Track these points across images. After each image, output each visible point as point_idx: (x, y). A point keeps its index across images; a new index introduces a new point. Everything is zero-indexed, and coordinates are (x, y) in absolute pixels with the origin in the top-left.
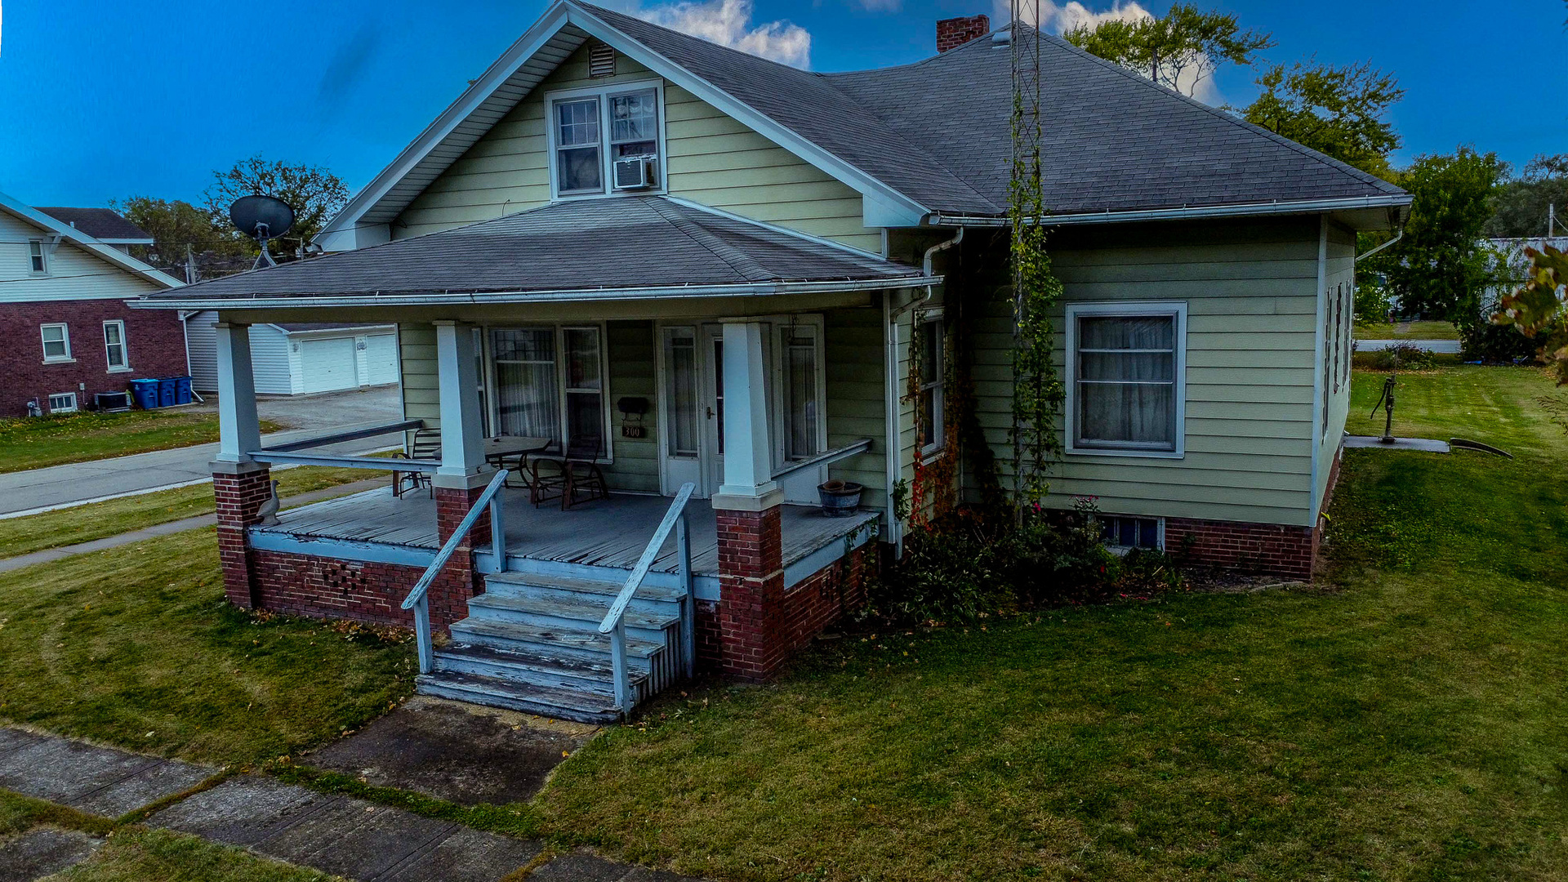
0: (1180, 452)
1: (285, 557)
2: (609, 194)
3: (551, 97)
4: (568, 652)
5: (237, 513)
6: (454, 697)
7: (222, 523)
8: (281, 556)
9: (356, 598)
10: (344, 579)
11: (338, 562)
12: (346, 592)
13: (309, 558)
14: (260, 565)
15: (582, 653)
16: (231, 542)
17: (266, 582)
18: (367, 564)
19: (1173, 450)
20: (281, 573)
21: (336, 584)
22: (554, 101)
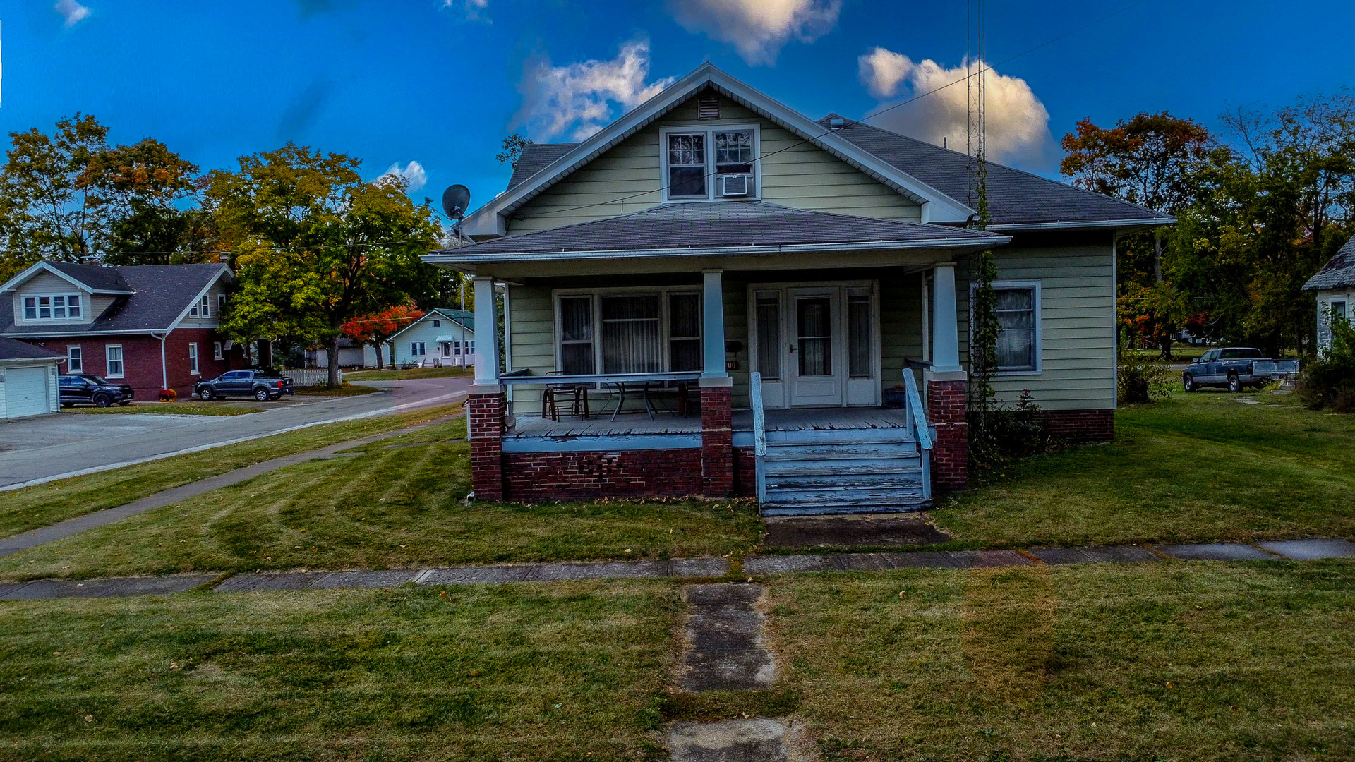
0: (1039, 370)
1: (538, 456)
2: (712, 199)
3: (663, 131)
4: (860, 478)
5: (493, 425)
6: (796, 513)
7: (476, 435)
8: (534, 456)
9: (610, 480)
10: (600, 467)
11: (594, 454)
12: (601, 476)
13: (565, 454)
14: (510, 466)
15: (871, 477)
16: (485, 449)
17: (513, 479)
18: (624, 453)
19: (1035, 370)
20: (533, 469)
21: (591, 472)
22: (667, 134)
